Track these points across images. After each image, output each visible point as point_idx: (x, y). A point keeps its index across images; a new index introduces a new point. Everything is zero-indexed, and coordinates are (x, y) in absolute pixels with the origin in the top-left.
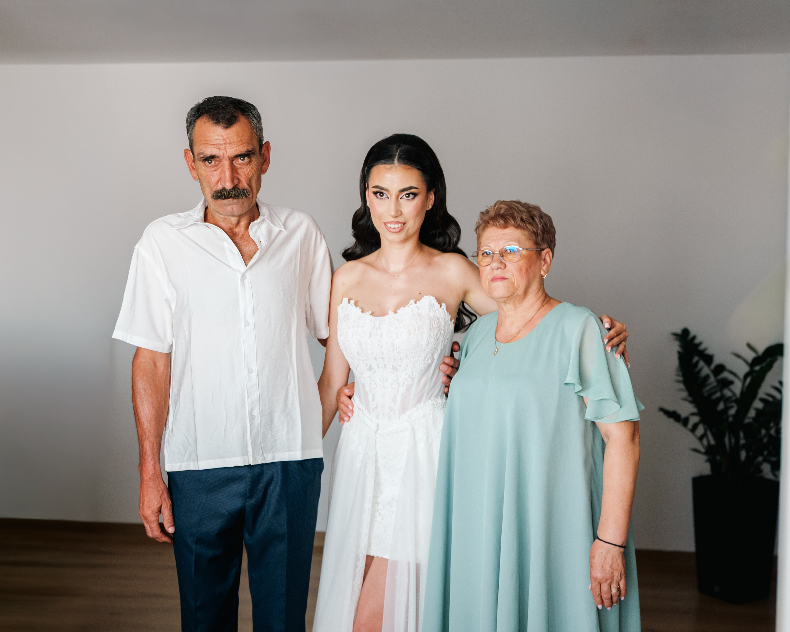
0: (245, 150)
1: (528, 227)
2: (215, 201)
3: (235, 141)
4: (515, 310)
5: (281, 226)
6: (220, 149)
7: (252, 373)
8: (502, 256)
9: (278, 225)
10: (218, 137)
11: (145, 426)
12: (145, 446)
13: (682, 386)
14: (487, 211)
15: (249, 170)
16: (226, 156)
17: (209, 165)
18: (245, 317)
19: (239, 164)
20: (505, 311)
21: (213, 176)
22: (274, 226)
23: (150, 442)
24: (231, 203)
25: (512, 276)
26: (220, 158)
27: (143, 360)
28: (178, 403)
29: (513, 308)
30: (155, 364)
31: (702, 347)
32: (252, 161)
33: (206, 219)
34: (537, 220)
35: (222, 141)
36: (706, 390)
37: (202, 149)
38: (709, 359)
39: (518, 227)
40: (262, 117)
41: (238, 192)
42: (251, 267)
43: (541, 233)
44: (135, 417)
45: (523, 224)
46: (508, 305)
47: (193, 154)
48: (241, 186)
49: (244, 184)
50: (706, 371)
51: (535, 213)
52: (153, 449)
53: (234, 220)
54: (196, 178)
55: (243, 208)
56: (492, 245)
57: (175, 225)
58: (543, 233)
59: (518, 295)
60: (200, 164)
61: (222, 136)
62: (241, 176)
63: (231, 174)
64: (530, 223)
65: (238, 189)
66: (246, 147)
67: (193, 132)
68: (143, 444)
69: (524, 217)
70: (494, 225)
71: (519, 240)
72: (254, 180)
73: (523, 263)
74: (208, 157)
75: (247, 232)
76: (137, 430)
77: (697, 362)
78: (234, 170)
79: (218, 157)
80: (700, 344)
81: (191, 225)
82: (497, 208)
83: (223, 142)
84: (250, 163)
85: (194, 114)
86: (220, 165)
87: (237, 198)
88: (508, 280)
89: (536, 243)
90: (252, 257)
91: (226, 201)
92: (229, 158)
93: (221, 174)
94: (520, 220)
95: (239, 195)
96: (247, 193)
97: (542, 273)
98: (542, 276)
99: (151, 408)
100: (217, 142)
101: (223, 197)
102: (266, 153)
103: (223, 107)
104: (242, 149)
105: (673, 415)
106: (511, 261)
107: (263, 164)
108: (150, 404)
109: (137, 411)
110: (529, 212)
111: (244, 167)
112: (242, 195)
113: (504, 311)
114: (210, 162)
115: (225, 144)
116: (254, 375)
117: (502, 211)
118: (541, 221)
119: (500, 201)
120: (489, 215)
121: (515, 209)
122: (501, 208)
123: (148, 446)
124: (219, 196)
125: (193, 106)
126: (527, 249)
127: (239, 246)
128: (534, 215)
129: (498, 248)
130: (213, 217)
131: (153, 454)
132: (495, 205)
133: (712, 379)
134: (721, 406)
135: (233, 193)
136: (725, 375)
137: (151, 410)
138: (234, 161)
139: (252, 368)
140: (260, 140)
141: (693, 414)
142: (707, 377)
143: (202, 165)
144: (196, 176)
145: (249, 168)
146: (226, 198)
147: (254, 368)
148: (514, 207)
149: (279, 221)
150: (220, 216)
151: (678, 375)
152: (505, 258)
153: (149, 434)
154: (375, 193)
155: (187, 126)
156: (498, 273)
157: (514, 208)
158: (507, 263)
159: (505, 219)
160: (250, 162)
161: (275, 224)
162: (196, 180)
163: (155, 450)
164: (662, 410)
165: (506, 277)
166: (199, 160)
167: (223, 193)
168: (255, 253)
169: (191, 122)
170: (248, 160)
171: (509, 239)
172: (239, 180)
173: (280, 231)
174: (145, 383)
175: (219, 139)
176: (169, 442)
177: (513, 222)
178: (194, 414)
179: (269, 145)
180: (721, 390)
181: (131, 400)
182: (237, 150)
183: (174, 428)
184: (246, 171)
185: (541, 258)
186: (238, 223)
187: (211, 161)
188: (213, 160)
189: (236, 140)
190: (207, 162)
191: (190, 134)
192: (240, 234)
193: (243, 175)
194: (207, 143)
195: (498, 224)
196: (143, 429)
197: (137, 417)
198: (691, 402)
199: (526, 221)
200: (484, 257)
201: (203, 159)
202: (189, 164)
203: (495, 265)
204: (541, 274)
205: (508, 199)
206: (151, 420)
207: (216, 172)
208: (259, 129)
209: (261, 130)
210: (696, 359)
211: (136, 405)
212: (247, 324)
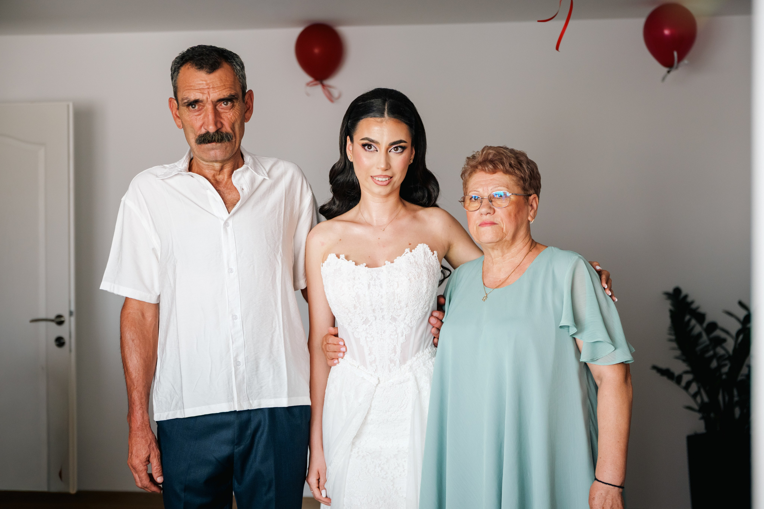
0: (228, 95)
1: (517, 173)
2: (199, 145)
3: (218, 86)
4: (503, 256)
5: (264, 174)
6: (203, 93)
7: (236, 319)
8: (491, 201)
9: (262, 173)
10: (201, 82)
11: (133, 377)
12: (133, 396)
13: (674, 345)
14: (474, 157)
15: (232, 114)
16: (209, 100)
17: (193, 109)
18: (228, 264)
19: (222, 109)
20: (493, 257)
21: (196, 120)
22: (258, 174)
23: (138, 391)
24: (214, 147)
25: (501, 222)
26: (204, 102)
27: (132, 310)
28: (165, 351)
29: (500, 254)
30: (143, 315)
31: (694, 306)
32: (235, 106)
33: (190, 169)
34: (525, 166)
35: (205, 85)
36: (699, 348)
37: (186, 94)
38: (700, 317)
39: (506, 172)
40: (245, 65)
41: (221, 135)
42: (234, 214)
43: (529, 179)
44: (124, 368)
45: (512, 170)
46: (496, 252)
47: (177, 102)
48: (224, 130)
49: (227, 128)
50: (698, 329)
51: (522, 158)
52: (142, 398)
53: (217, 166)
54: (180, 126)
55: (226, 152)
56: (480, 190)
57: (160, 175)
58: (531, 179)
59: (506, 241)
60: (184, 109)
61: (206, 81)
62: (224, 120)
63: (213, 117)
64: (518, 169)
65: (222, 133)
66: (229, 92)
67: (177, 79)
68: (132, 394)
69: (512, 162)
70: (482, 170)
71: (508, 185)
72: (237, 126)
73: (511, 208)
74: (192, 102)
75: (230, 180)
76: (126, 381)
77: (689, 320)
78: (217, 114)
79: (202, 101)
80: (692, 302)
81: (176, 175)
82: (485, 154)
83: (206, 87)
84: (233, 108)
85: (178, 61)
86: (203, 109)
87: (220, 142)
88: (497, 225)
89: (524, 189)
90: (235, 205)
91: (209, 145)
92: (212, 102)
93: (204, 118)
94: (508, 165)
95: (222, 139)
96: (231, 137)
97: (530, 218)
98: (529, 221)
99: (139, 359)
100: (201, 87)
101: (206, 141)
102: (249, 101)
103: (207, 54)
104: (225, 94)
105: (666, 373)
106: (500, 207)
107: (246, 112)
108: (138, 355)
109: (125, 362)
110: (517, 158)
111: (227, 111)
112: (225, 139)
113: (491, 256)
114: (194, 107)
115: (208, 88)
116: (238, 321)
117: (490, 156)
118: (528, 167)
119: (488, 146)
120: (477, 160)
121: (504, 155)
122: (489, 154)
123: (136, 396)
124: (202, 140)
125: (177, 55)
126: (516, 195)
127: (222, 193)
128: (521, 161)
129: (486, 193)
130: (198, 165)
131: (142, 404)
132: (483, 151)
133: (705, 337)
134: (714, 364)
135: (217, 137)
136: (718, 333)
137: (139, 361)
138: (218, 106)
139: (236, 314)
140: (244, 87)
141: (686, 372)
142: (699, 335)
143: (186, 110)
144: (180, 124)
145: (232, 112)
146: (210, 142)
147: (238, 314)
148: (503, 152)
149: (263, 170)
150: (204, 163)
151: (670, 334)
152: (493, 203)
153: (137, 384)
154: (364, 145)
155: (172, 74)
156: (488, 218)
157: (502, 154)
158: (496, 209)
159: (494, 164)
160: (233, 106)
161: (259, 173)
162: (180, 128)
163: (144, 400)
164: (655, 368)
165: (495, 222)
166: (183, 106)
167: (207, 137)
168: (238, 201)
169: (175, 69)
170: (231, 105)
171: (498, 184)
172: (222, 124)
173: (264, 179)
174: (133, 333)
175: (202, 84)
176: (157, 392)
177: (502, 167)
178: (180, 362)
179: (252, 93)
180: (714, 348)
181: (120, 351)
182: (220, 94)
183: (161, 377)
184: (229, 116)
185: (529, 204)
186: (222, 169)
187: (195, 105)
188: (196, 104)
189: (219, 84)
190: (191, 107)
191: (175, 81)
192: (224, 182)
193: (226, 119)
194: (190, 88)
195: (487, 168)
196: (131, 379)
197: (125, 368)
198: (684, 361)
199: (514, 166)
200: (472, 202)
201: (187, 104)
202: (174, 112)
203: (484, 210)
204: (528, 219)
205: (496, 145)
206: (139, 370)
207: (200, 117)
208: (242, 76)
209: (244, 77)
210: (687, 317)
211: (124, 355)
212: (231, 271)
